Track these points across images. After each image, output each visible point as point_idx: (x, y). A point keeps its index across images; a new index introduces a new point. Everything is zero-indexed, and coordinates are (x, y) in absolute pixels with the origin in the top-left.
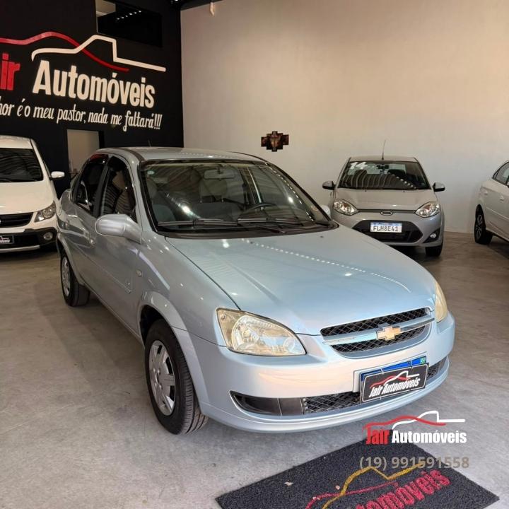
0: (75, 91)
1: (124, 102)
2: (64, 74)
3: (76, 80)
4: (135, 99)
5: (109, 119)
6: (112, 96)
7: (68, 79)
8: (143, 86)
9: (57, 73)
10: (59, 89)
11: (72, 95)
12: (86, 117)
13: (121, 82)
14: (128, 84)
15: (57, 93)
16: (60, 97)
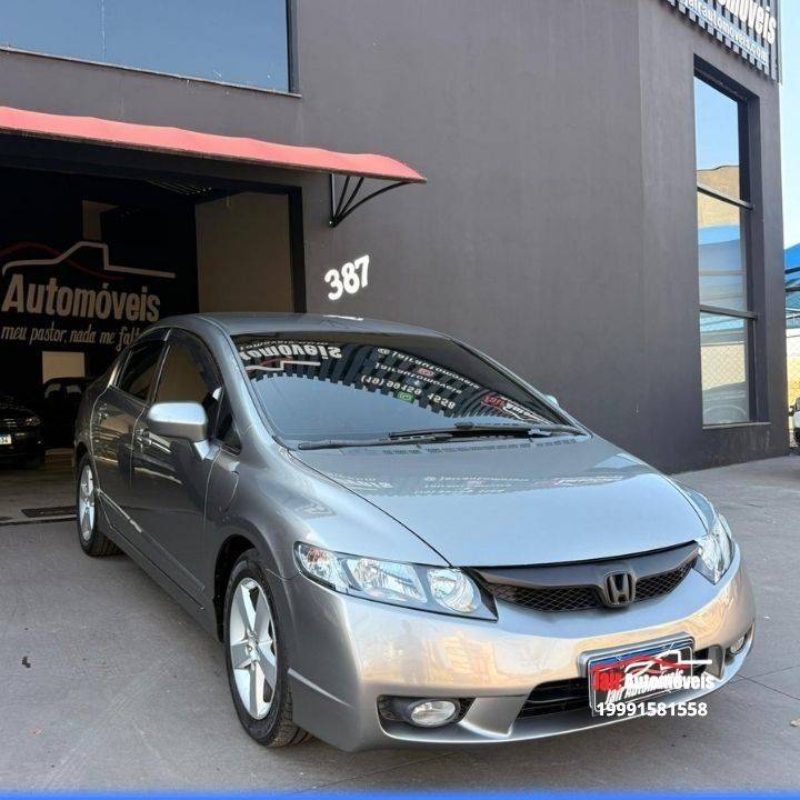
0: (54, 307)
1: (118, 316)
2: (41, 288)
3: (56, 294)
4: (133, 313)
5: (97, 337)
6: (103, 310)
7: (46, 293)
8: (144, 296)
9: (32, 287)
10: (34, 306)
11: (50, 311)
12: (67, 336)
13: (115, 294)
14: (124, 295)
15: (31, 310)
16: (35, 314)
